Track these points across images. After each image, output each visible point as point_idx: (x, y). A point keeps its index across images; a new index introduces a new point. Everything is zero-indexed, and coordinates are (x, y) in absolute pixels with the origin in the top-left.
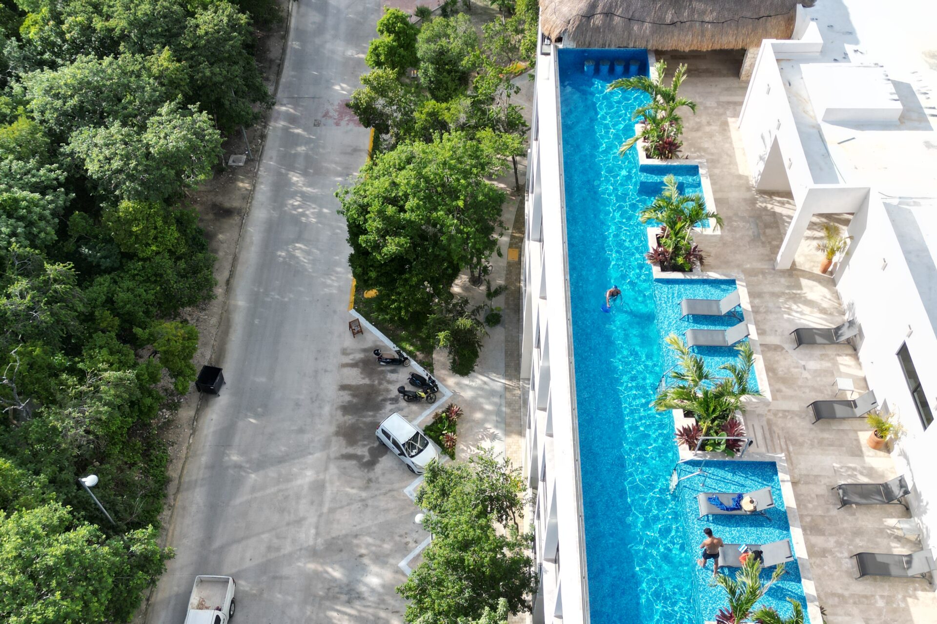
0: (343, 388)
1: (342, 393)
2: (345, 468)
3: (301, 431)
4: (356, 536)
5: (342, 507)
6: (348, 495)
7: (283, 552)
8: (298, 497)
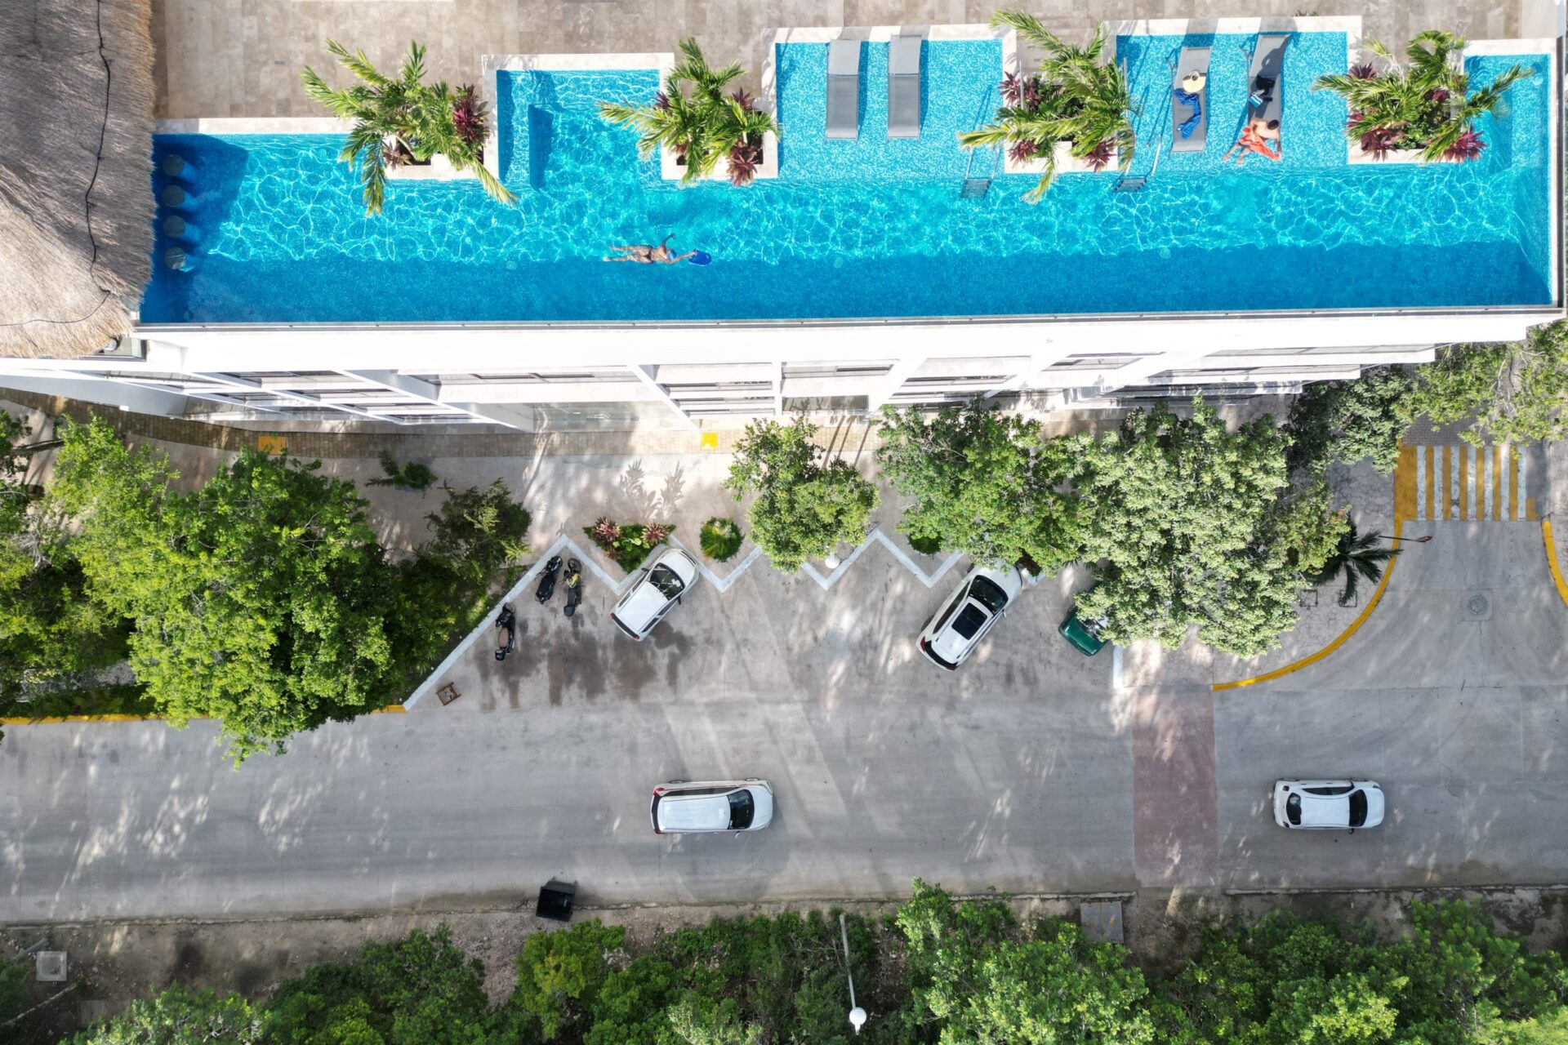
0: (555, 699)
1: (565, 700)
2: (690, 678)
3: (632, 749)
4: (789, 649)
5: (749, 674)
6: (730, 669)
7: (814, 743)
8: (736, 735)
